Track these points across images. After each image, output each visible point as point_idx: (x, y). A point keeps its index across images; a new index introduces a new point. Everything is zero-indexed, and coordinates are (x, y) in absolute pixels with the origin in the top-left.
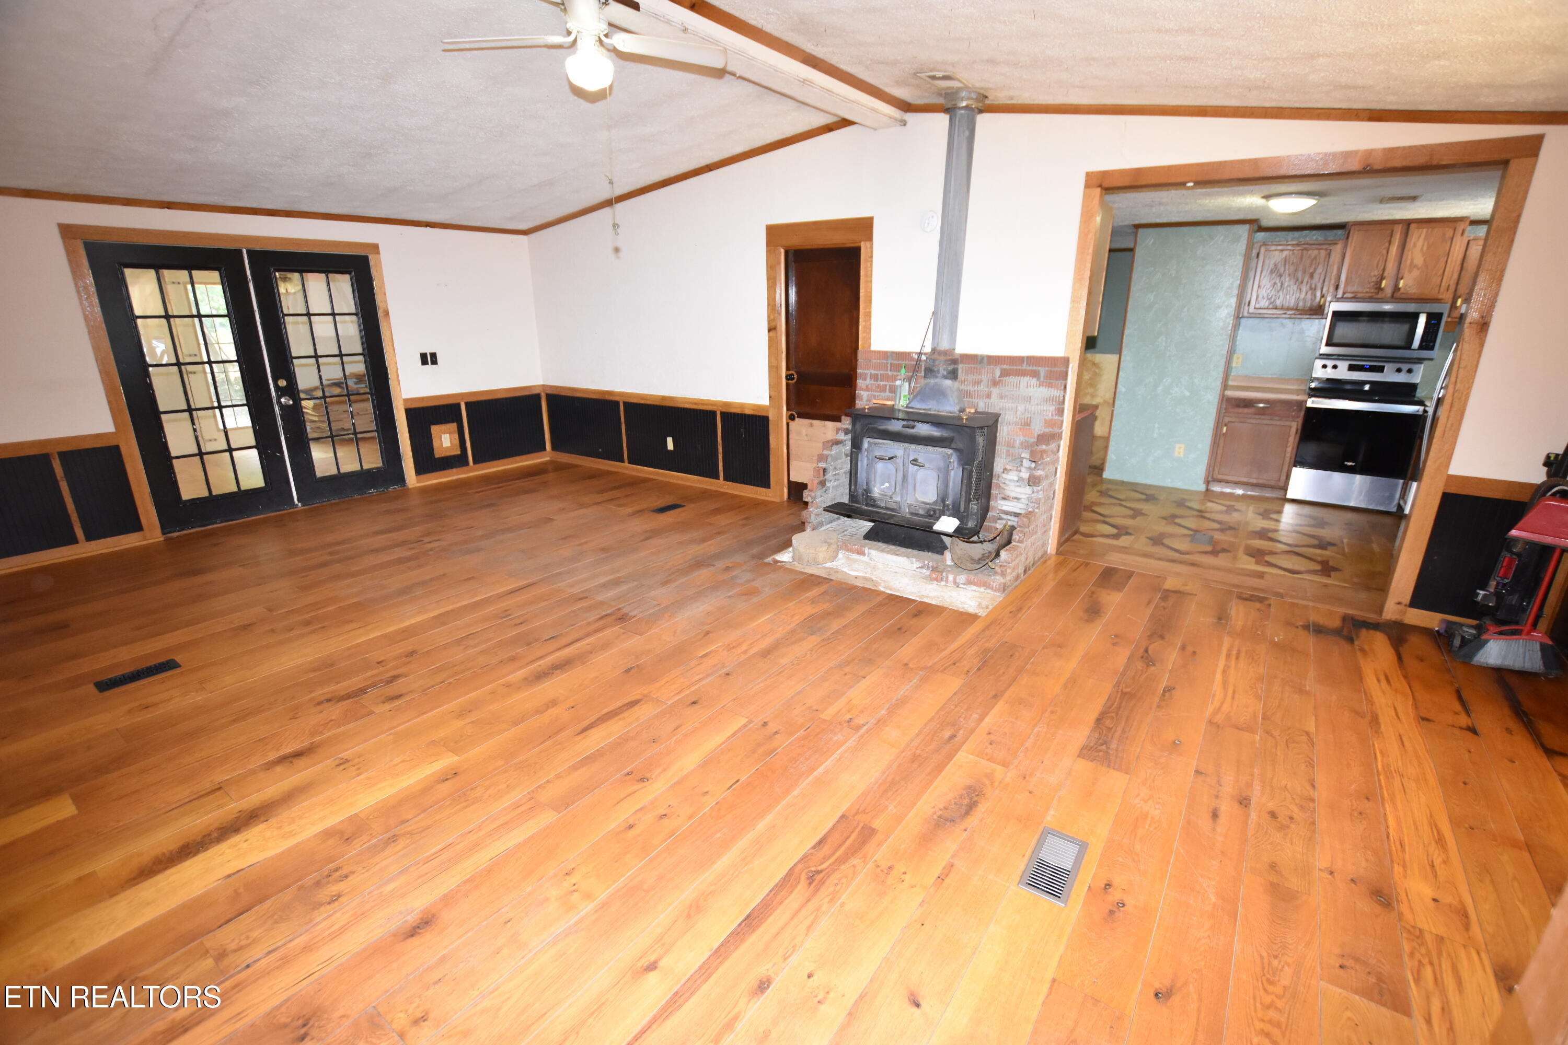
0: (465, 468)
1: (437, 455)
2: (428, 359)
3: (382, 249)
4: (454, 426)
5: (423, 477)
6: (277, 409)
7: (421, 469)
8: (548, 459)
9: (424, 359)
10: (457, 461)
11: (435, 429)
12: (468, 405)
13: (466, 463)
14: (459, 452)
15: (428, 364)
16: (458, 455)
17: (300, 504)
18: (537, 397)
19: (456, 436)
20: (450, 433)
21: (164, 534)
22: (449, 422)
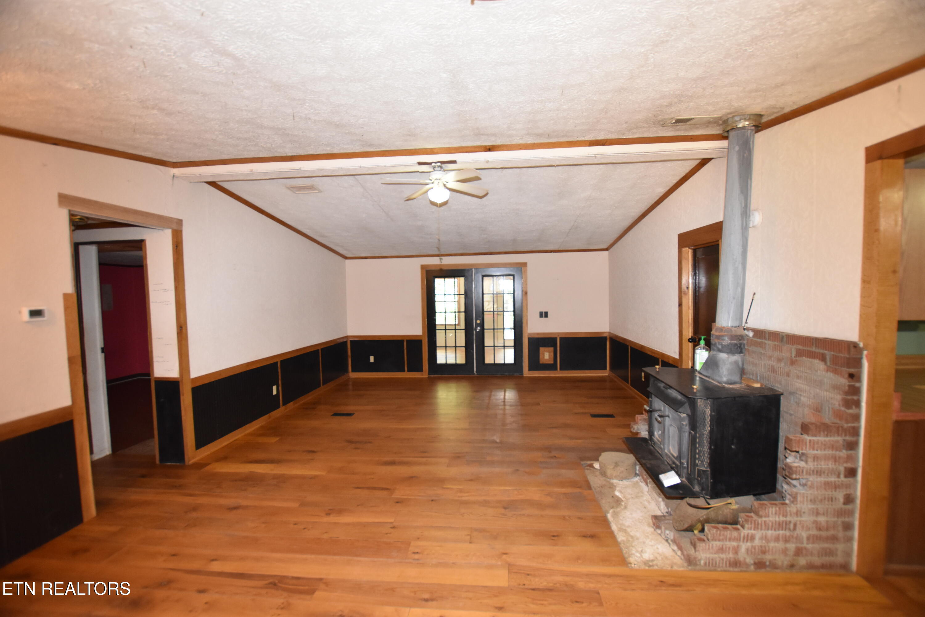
0: (556, 372)
1: (541, 362)
2: (544, 315)
3: (528, 265)
4: (552, 349)
5: (531, 372)
6: (474, 332)
7: (531, 368)
8: (607, 375)
9: (541, 315)
10: (551, 367)
11: (542, 349)
12: (561, 339)
13: (556, 369)
14: (552, 363)
15: (542, 317)
16: (552, 364)
17: (476, 374)
18: (605, 338)
19: (552, 354)
20: (549, 352)
21: (429, 374)
22: (549, 347)
